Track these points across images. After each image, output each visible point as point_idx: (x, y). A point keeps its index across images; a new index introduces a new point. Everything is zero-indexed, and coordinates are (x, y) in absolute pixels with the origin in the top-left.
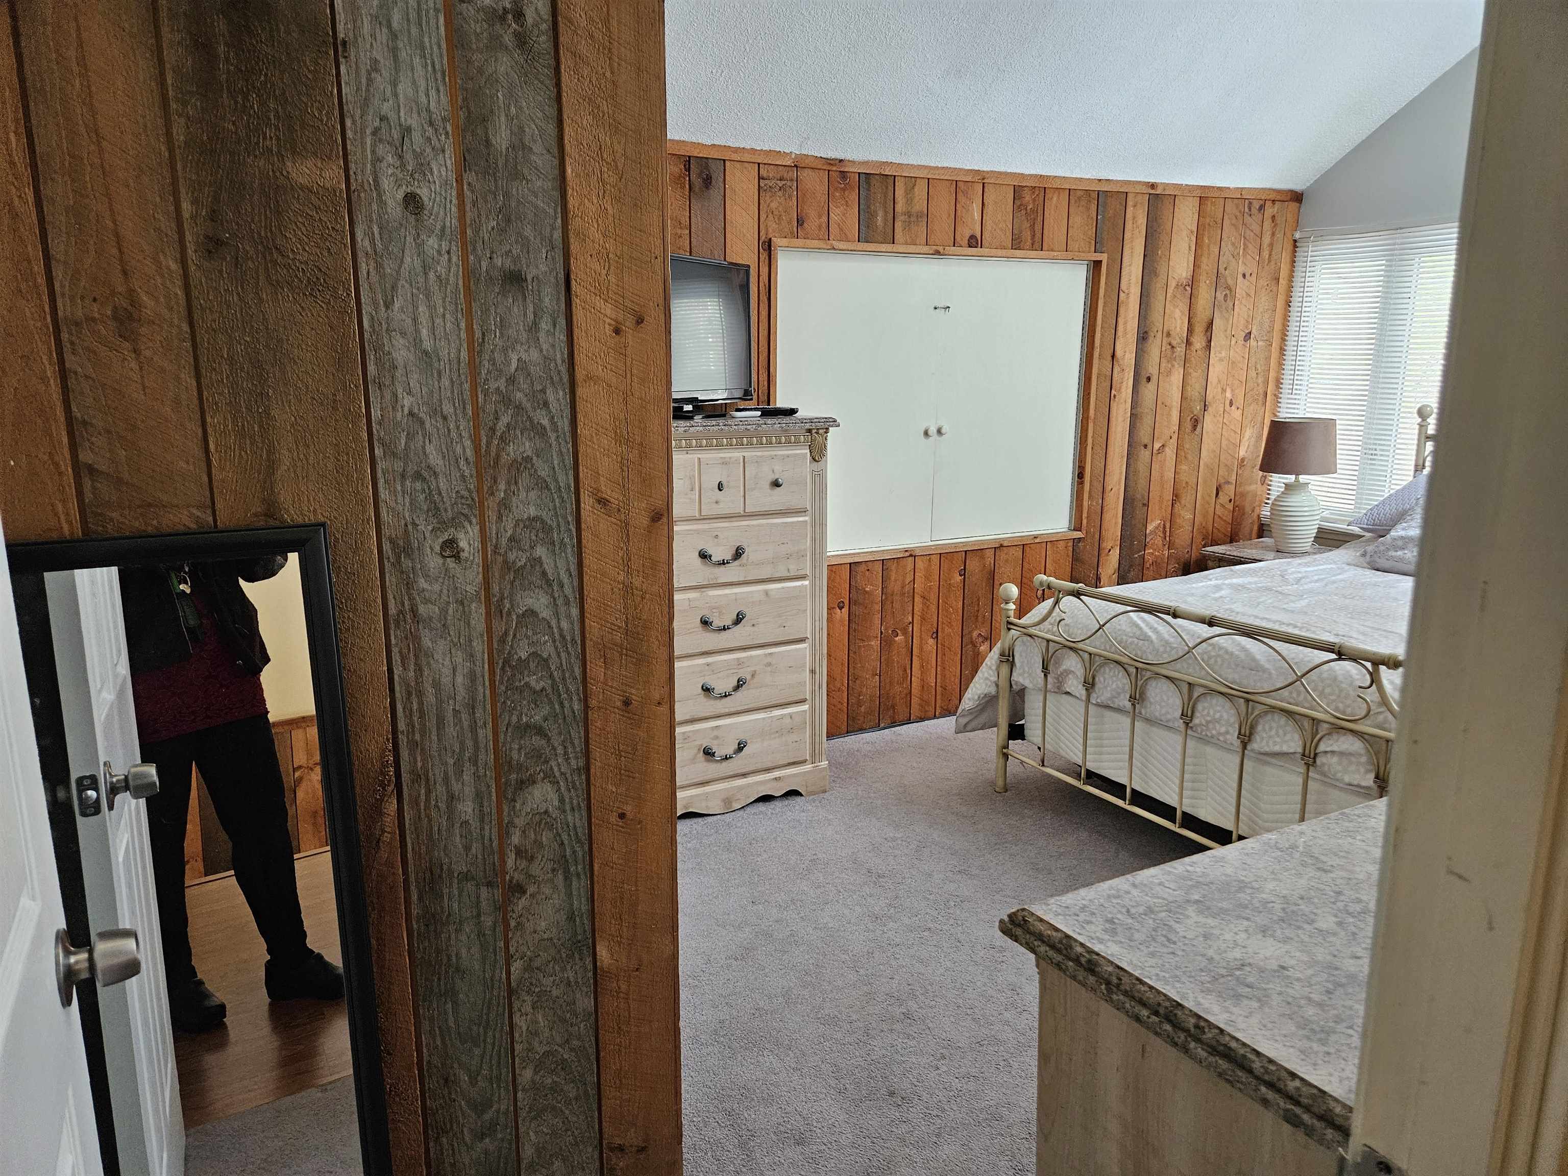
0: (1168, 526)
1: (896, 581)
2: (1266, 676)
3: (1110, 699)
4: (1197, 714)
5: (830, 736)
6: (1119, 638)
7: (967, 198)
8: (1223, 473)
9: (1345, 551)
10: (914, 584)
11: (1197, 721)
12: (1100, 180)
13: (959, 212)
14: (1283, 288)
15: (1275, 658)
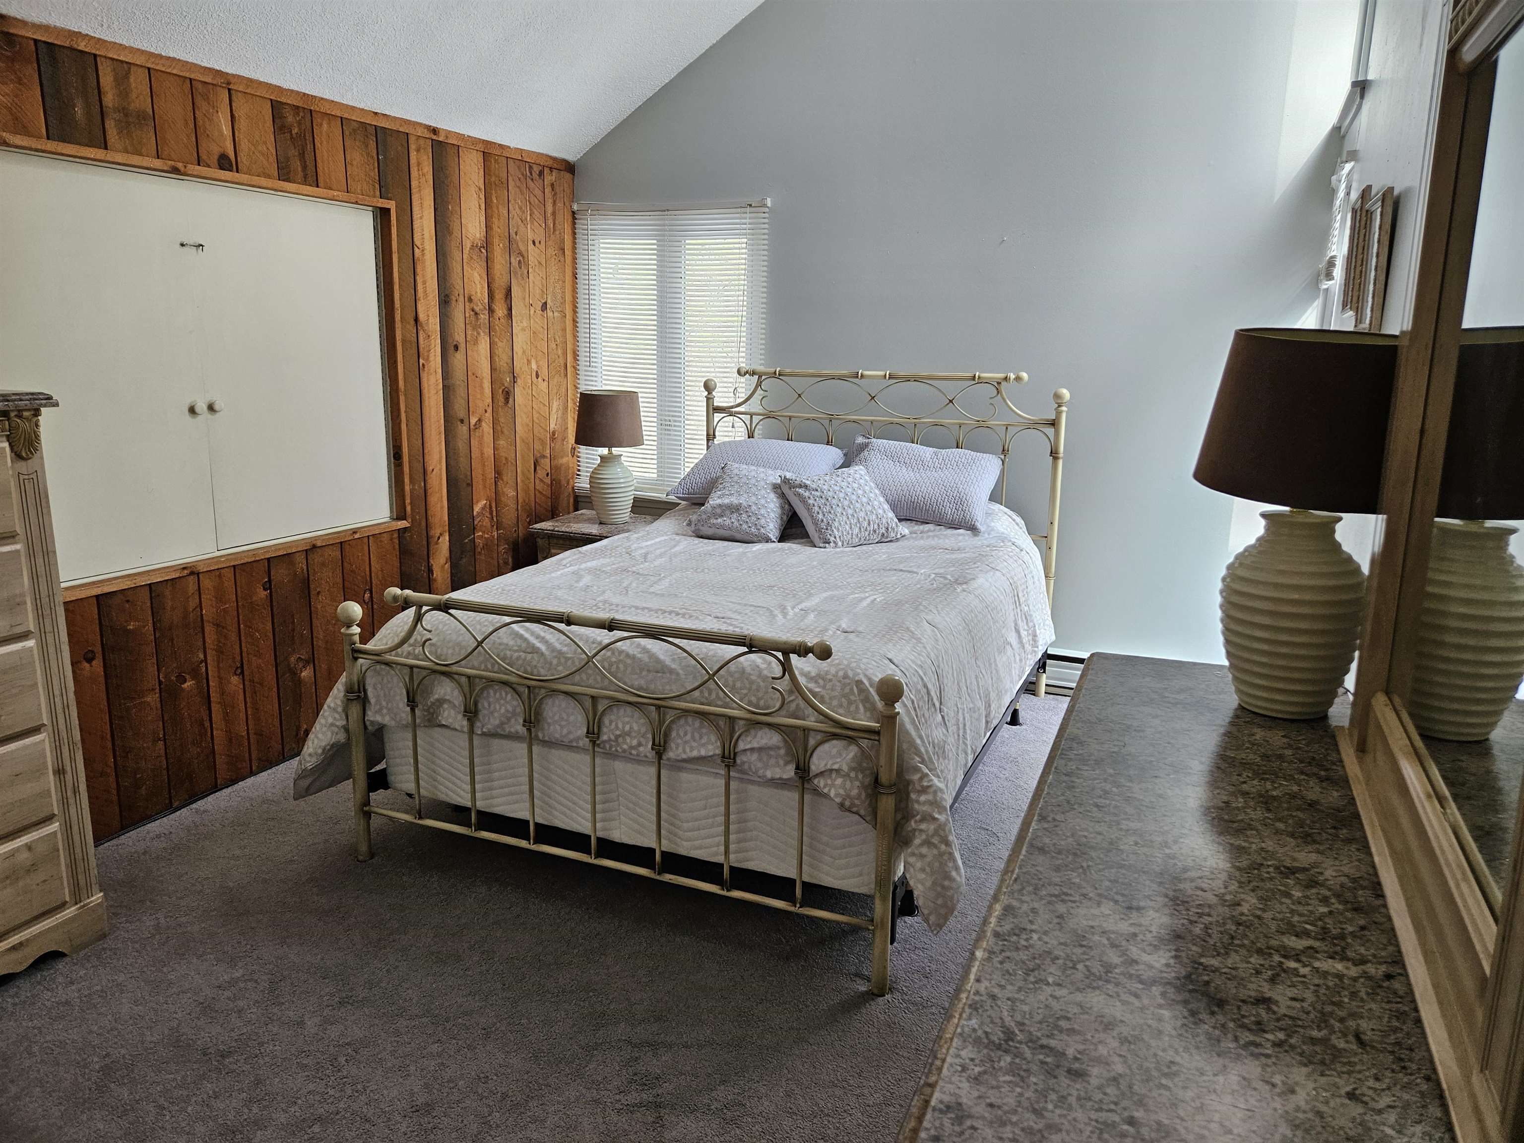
0: (494, 505)
1: (173, 609)
2: (673, 677)
3: (498, 726)
4: (605, 730)
5: (99, 840)
6: (502, 655)
7: (209, 104)
8: (538, 446)
9: (668, 521)
10: (202, 610)
11: (605, 737)
12: (376, 113)
13: (200, 123)
14: (569, 259)
15: (685, 658)
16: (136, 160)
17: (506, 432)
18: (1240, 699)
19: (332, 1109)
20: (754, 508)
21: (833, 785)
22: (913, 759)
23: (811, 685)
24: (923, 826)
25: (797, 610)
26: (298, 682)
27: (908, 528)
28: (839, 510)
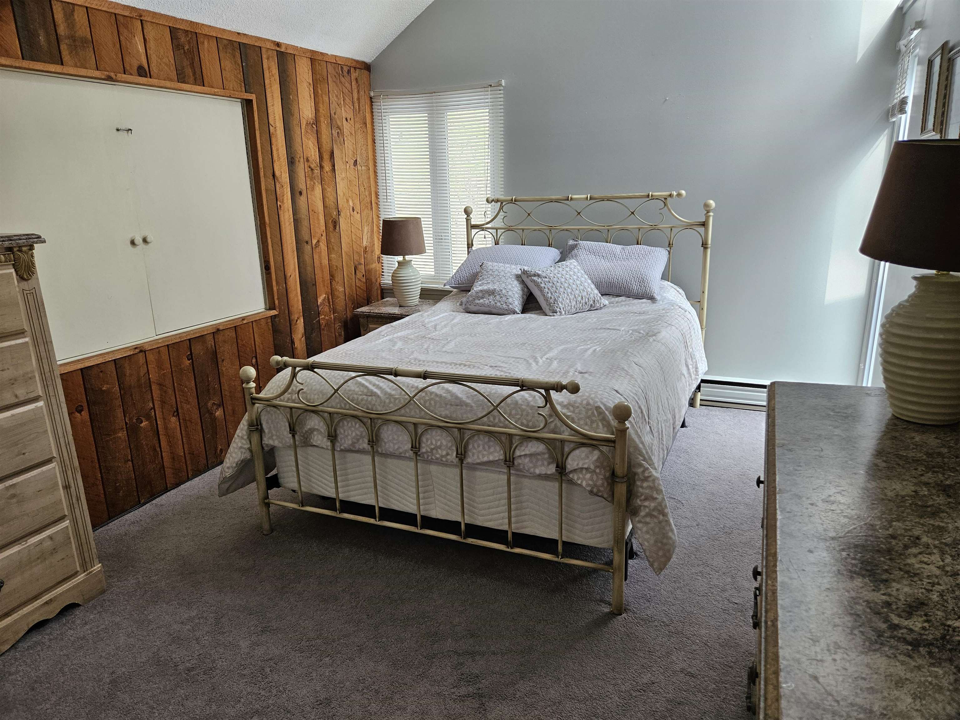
0: (330, 297)
1: (131, 375)
2: (469, 408)
3: (352, 445)
4: (423, 445)
5: (95, 526)
6: (351, 398)
7: (128, 30)
8: (356, 257)
9: (446, 303)
10: (149, 375)
11: (424, 450)
12: (239, 33)
13: (123, 43)
14: (369, 130)
15: (476, 395)
16: (83, 72)
17: (335, 248)
18: (894, 411)
19: (265, 704)
20: (504, 291)
21: (584, 479)
22: (638, 458)
23: (565, 411)
24: (646, 503)
25: (544, 359)
26: (214, 419)
27: (607, 300)
28: (562, 290)
